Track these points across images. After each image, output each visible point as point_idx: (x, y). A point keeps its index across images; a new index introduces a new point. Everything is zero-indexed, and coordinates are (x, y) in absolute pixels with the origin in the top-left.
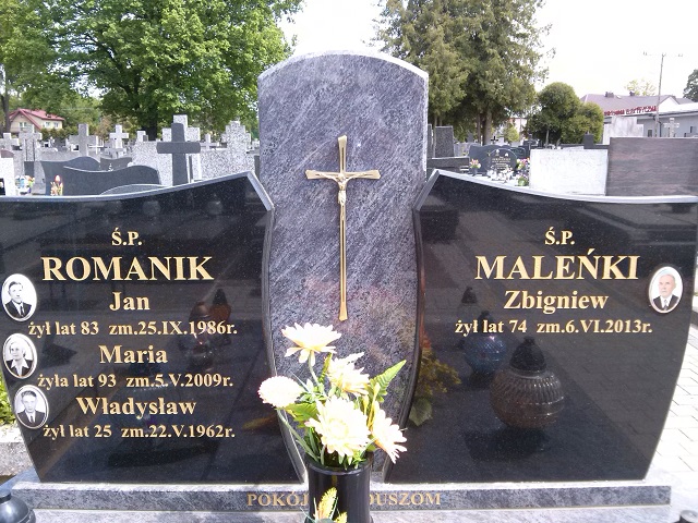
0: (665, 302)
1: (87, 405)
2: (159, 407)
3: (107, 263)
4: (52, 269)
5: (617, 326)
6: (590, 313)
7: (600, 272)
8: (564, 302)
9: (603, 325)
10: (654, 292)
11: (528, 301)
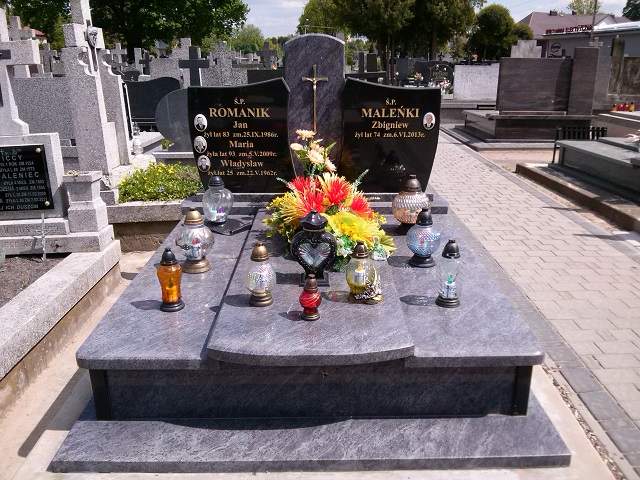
0: (429, 125)
1: (224, 163)
2: (250, 164)
3: (233, 110)
4: (213, 112)
5: (412, 134)
6: (402, 129)
7: (406, 115)
8: (393, 126)
9: (407, 134)
10: (425, 122)
11: (380, 125)
